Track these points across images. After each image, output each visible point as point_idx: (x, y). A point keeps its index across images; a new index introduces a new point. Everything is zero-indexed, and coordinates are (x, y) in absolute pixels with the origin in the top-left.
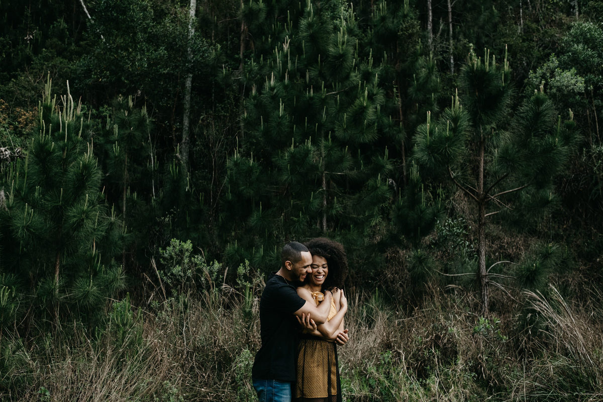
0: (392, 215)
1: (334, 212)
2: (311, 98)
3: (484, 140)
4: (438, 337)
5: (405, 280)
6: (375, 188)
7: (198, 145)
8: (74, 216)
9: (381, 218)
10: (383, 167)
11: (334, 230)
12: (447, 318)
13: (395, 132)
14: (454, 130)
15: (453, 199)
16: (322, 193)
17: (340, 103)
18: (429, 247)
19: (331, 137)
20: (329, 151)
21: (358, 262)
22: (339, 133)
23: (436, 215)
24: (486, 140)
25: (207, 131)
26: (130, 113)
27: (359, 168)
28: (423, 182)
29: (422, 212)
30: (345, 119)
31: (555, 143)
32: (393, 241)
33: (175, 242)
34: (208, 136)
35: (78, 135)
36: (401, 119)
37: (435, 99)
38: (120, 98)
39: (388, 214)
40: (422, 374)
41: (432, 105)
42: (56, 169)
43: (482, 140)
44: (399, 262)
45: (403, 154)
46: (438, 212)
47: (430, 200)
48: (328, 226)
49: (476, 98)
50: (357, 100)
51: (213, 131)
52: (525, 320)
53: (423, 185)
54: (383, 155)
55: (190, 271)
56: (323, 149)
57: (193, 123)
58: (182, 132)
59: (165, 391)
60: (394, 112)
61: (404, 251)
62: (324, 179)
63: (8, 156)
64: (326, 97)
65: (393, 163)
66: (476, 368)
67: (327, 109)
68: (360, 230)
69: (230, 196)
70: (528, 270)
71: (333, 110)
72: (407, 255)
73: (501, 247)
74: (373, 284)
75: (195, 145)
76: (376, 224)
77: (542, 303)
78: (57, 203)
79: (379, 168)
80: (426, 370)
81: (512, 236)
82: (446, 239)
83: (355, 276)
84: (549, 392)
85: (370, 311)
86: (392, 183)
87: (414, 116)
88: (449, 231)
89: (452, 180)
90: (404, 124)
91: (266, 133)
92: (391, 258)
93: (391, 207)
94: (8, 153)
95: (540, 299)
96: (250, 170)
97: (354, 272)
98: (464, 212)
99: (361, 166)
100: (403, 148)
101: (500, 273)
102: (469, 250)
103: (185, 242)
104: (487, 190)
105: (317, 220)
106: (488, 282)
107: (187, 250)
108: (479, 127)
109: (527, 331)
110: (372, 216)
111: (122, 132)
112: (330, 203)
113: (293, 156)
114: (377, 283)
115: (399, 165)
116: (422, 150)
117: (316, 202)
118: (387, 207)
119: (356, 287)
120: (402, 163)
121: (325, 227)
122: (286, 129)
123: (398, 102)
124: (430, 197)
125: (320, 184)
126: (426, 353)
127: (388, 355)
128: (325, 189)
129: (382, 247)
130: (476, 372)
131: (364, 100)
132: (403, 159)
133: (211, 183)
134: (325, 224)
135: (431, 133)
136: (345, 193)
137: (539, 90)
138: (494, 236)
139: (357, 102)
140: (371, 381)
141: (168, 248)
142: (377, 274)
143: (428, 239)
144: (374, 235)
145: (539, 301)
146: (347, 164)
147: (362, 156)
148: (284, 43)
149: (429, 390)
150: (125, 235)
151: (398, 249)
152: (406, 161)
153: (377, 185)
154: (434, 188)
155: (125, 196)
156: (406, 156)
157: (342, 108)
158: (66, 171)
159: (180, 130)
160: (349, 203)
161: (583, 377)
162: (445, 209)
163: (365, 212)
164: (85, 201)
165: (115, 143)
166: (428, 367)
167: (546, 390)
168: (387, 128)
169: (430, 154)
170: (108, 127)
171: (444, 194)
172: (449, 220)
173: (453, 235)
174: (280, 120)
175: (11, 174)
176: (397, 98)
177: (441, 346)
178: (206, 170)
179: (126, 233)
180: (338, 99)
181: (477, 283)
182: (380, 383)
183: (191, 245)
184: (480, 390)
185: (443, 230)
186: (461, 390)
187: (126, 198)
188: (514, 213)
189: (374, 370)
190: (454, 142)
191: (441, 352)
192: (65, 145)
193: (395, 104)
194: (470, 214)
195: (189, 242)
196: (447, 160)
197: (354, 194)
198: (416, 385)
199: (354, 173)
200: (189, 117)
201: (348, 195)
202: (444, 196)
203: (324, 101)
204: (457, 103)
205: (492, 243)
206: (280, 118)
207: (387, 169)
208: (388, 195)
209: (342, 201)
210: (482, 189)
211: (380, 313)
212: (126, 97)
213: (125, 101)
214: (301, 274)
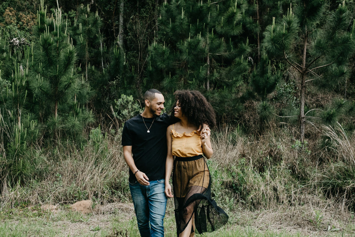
0: (250, 80)
1: (214, 78)
2: (201, 7)
3: (307, 35)
4: (271, 151)
5: (257, 120)
6: (239, 64)
7: (130, 35)
8: (66, 81)
9: (243, 81)
10: (245, 50)
11: (214, 89)
12: (278, 141)
13: (253, 27)
14: (288, 29)
15: (289, 70)
16: (207, 67)
17: (219, 10)
18: (272, 100)
19: (213, 32)
20: (212, 41)
21: (228, 109)
22: (219, 29)
23: (276, 81)
24: (309, 35)
25: (135, 26)
26: (88, 16)
27: (230, 51)
28: (270, 59)
29: (268, 78)
30: (222, 20)
31: (350, 37)
32: (250, 96)
33: (124, 96)
34: (136, 30)
35: (64, 33)
36: (258, 18)
37: (280, 5)
38: (82, 6)
39: (247, 79)
40: (261, 170)
41: (278, 9)
42: (54, 53)
43: (306, 35)
44: (253, 109)
45: (258, 41)
46: (278, 78)
47: (274, 71)
48: (210, 87)
49: (304, 8)
50: (230, 8)
51: (139, 26)
52: (324, 143)
53: (270, 61)
54: (245, 43)
55: (132, 113)
56: (208, 39)
57: (125, 21)
58: (119, 27)
59: (122, 176)
60: (253, 14)
61: (257, 102)
62: (208, 58)
63: (18, 43)
64: (211, 6)
65: (252, 47)
66: (292, 168)
67: (211, 14)
68: (230, 89)
69: (150, 68)
70: (328, 114)
71: (215, 14)
72: (258, 105)
73: (317, 100)
74: (236, 122)
75: (127, 35)
76: (240, 86)
77: (332, 132)
78: (56, 73)
79: (242, 51)
80: (263, 168)
81: (324, 93)
82: (282, 95)
83: (226, 117)
84: (331, 180)
85: (234, 136)
86: (251, 59)
87: (266, 17)
88: (284, 90)
89: (286, 60)
90: (260, 21)
91: (173, 29)
92: (248, 107)
93: (249, 75)
94: (18, 41)
95: (331, 130)
96: (164, 53)
97: (225, 115)
98: (295, 78)
99: (231, 49)
100: (259, 37)
101: (313, 116)
102: (296, 102)
103: (129, 97)
104: (307, 66)
105: (203, 82)
106: (305, 121)
107: (130, 101)
108: (305, 27)
109: (324, 149)
110: (237, 80)
111: (84, 28)
112: (212, 72)
113: (190, 44)
114: (239, 121)
115: (255, 48)
116: (268, 42)
117: (204, 72)
118: (247, 75)
119: (226, 124)
120: (257, 47)
121: (208, 87)
122: (186, 27)
123: (256, 7)
124: (274, 69)
125: (206, 61)
126: (264, 159)
127: (243, 160)
128: (208, 64)
129: (243, 100)
130: (292, 170)
131: (234, 8)
132: (258, 45)
133: (138, 60)
134: (208, 85)
135: (274, 31)
136: (221, 66)
137: (342, 4)
138: (314, 94)
139: (230, 9)
140: (233, 174)
141: (119, 100)
142: (240, 116)
143: (272, 95)
144: (238, 92)
145: (331, 131)
146: (223, 48)
147: (232, 42)
149: (265, 178)
150: (89, 92)
151: (253, 101)
152: (260, 46)
153: (241, 62)
154: (277, 63)
155: (87, 68)
156: (260, 43)
157: (221, 13)
158: (59, 54)
159: (118, 25)
160: (224, 72)
161: (351, 172)
162: (284, 76)
163: (233, 78)
164: (71, 73)
165: (80, 35)
166: (265, 167)
167: (329, 179)
168: (248, 24)
169: (272, 44)
170: (75, 25)
171: (284, 66)
172: (284, 84)
173: (287, 93)
174: (181, 21)
175: (20, 55)
176: (256, 5)
177: (273, 155)
178: (135, 52)
179: (90, 90)
180: (218, 7)
181: (298, 122)
182: (238, 174)
183: (133, 98)
184: (294, 179)
185: (280, 90)
186: (282, 179)
187: (88, 69)
188: (323, 80)
189: (235, 168)
190: (288, 37)
191: (273, 159)
192: (58, 39)
193: (254, 8)
194: (299, 80)
195: (131, 96)
196: (283, 47)
197: (226, 67)
198: (258, 176)
199: (227, 54)
200: (123, 17)
201: (223, 68)
202: (283, 68)
203: (209, 9)
204: (291, 12)
205: (312, 98)
206: (182, 20)
207: (248, 51)
208: (248, 67)
209: (219, 71)
210: (305, 65)
211: (240, 138)
212: (85, 6)
213: (85, 8)
214: (155, 108)
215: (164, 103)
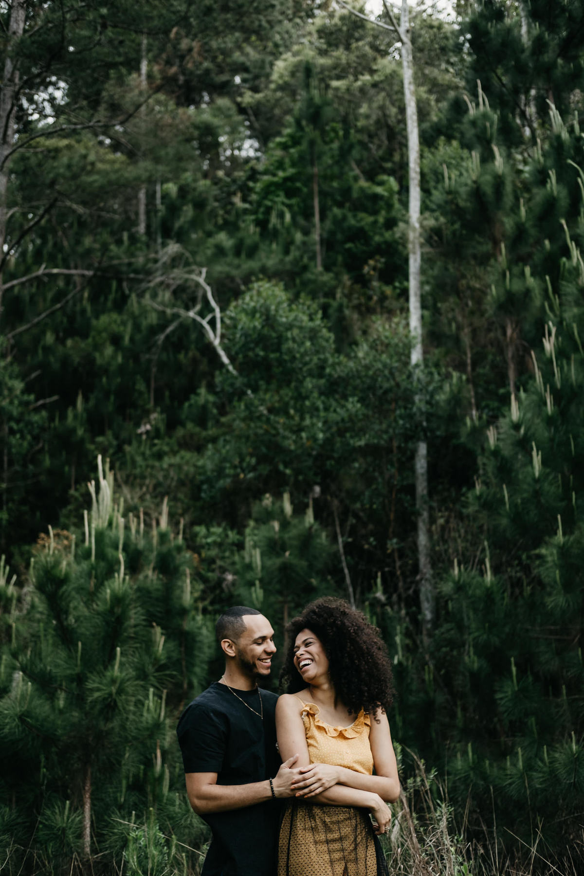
26: (284, 526)
38: (268, 501)
58: (417, 560)
78: (73, 669)
148: (544, 336)
165: (256, 584)
192: (91, 568)
200: (428, 528)
212: (278, 496)
213: (278, 504)
214: (253, 656)
215: (273, 638)
